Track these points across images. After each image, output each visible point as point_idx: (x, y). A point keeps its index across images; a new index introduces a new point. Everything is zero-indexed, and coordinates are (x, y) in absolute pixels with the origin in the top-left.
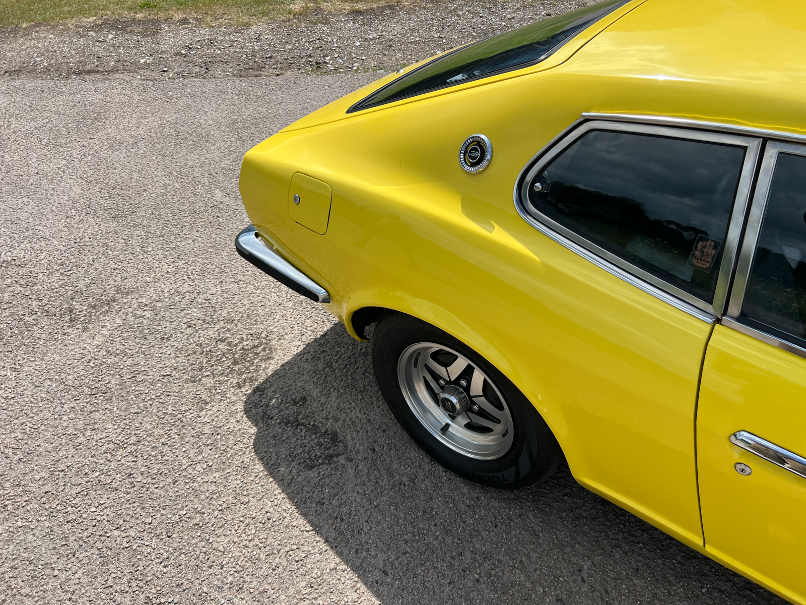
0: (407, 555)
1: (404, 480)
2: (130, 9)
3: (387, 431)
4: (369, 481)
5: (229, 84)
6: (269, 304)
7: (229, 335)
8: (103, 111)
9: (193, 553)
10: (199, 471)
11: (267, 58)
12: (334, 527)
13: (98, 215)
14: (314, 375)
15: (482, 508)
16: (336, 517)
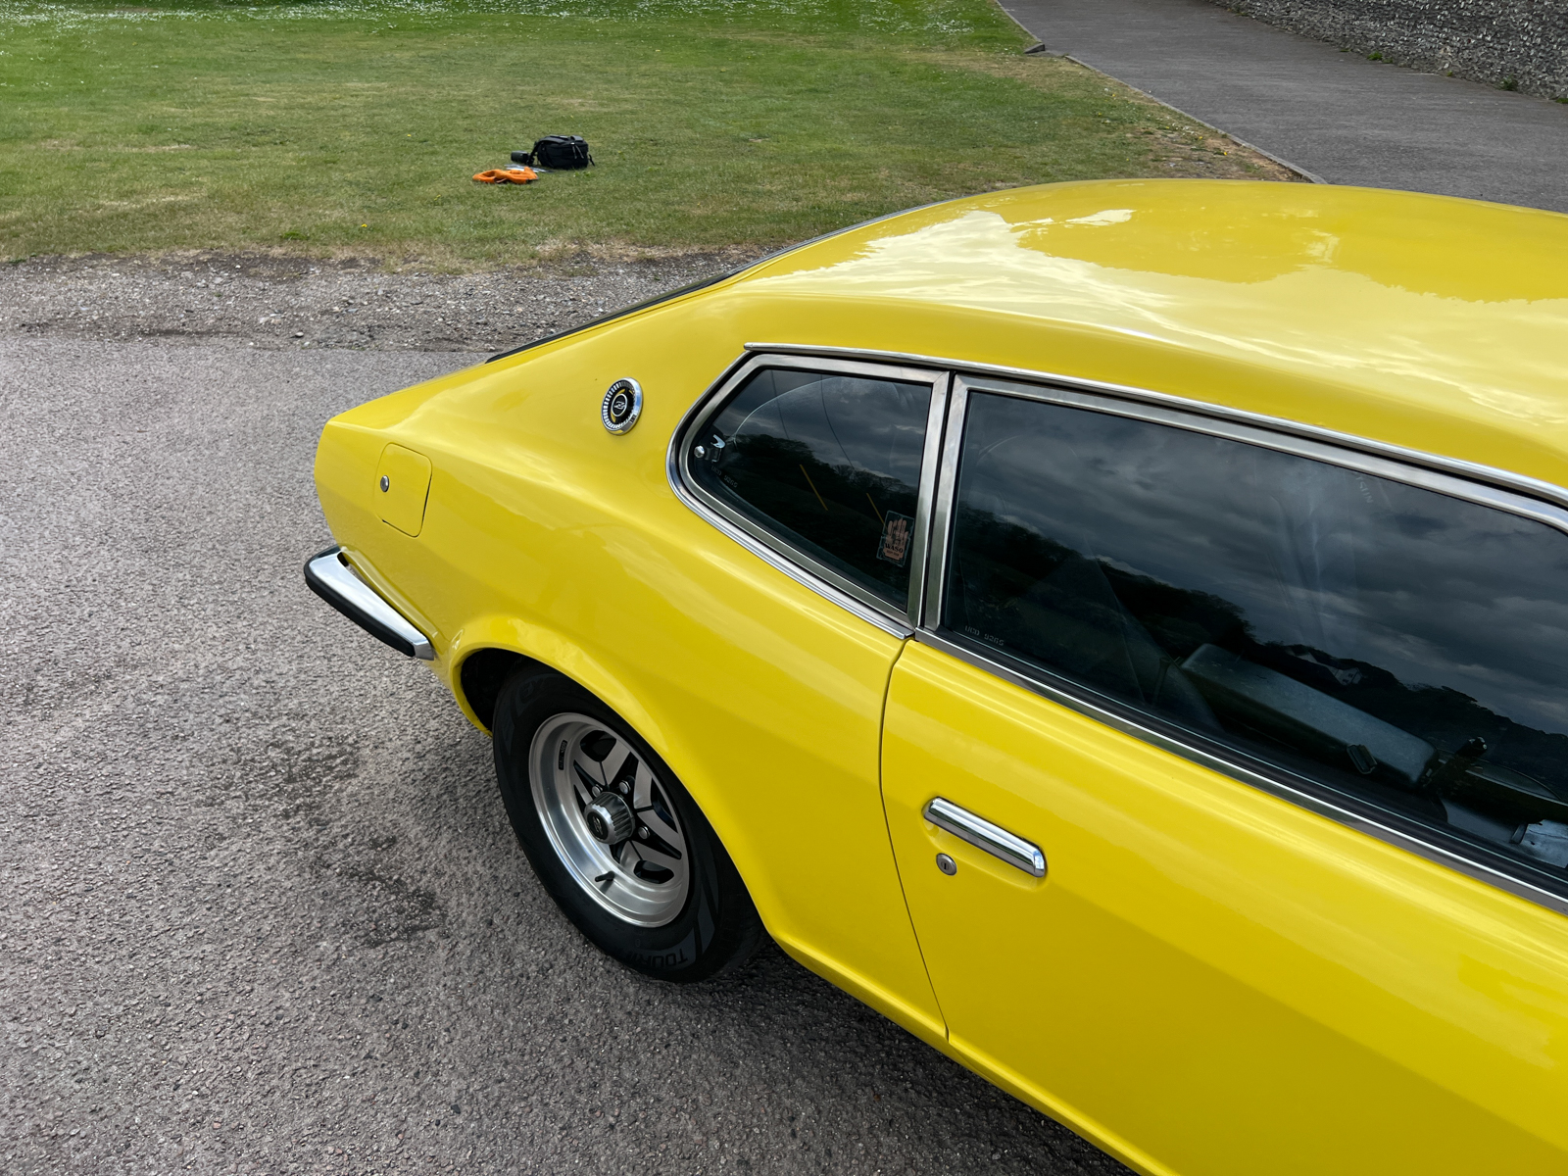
0: (503, 1084)
1: (529, 970)
2: (263, 240)
3: (522, 896)
4: (468, 969)
5: (401, 360)
6: (373, 693)
7: (291, 738)
8: (174, 391)
9: (131, 1065)
10: (179, 941)
11: (478, 323)
12: (388, 1035)
13: (119, 546)
14: (419, 805)
15: (650, 1017)
16: (397, 1020)
